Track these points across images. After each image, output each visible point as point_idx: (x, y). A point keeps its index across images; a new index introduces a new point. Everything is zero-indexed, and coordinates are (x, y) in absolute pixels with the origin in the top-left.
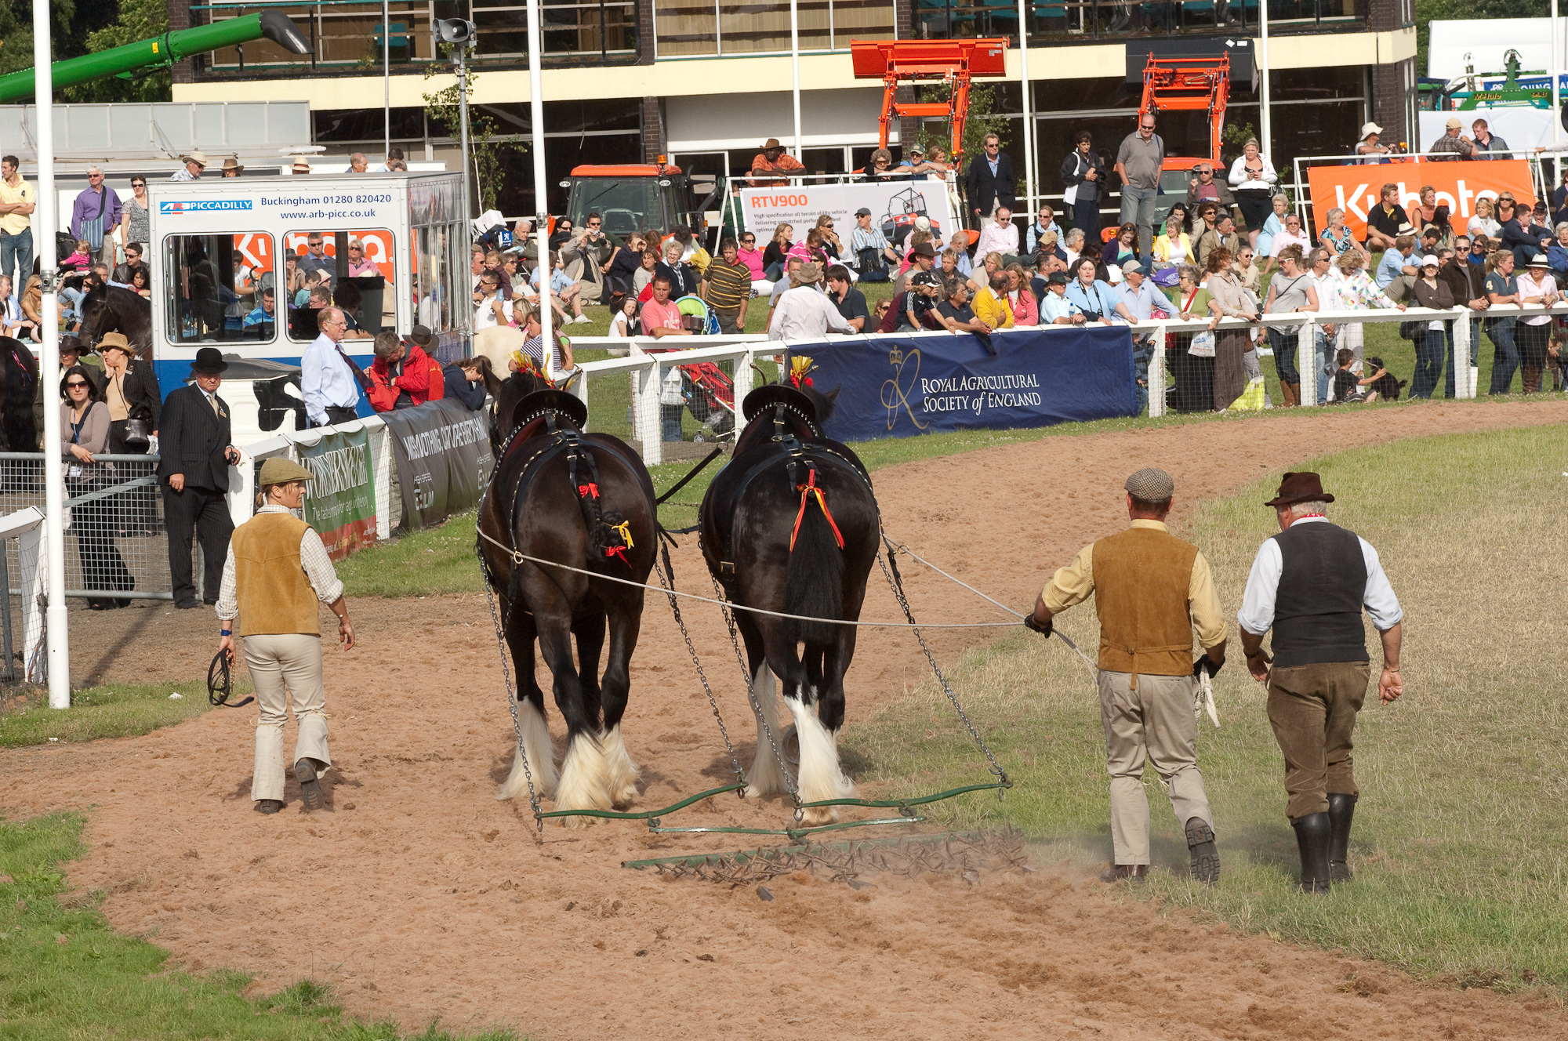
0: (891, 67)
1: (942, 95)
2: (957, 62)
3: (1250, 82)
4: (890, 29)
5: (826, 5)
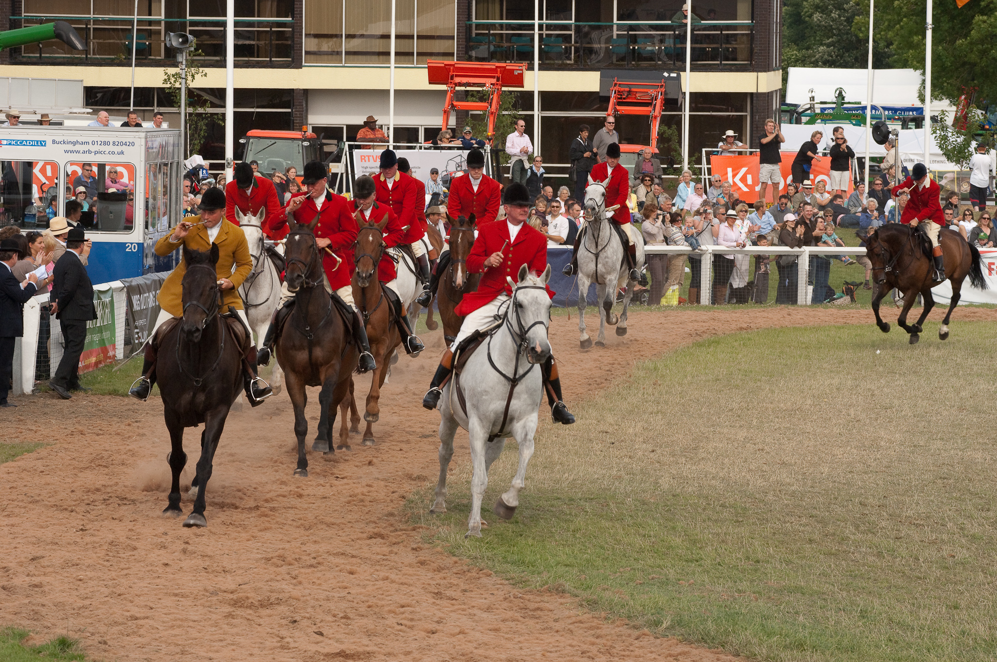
0: (452, 79)
1: (482, 97)
2: (494, 77)
3: (677, 100)
4: (452, 54)
5: (412, 37)
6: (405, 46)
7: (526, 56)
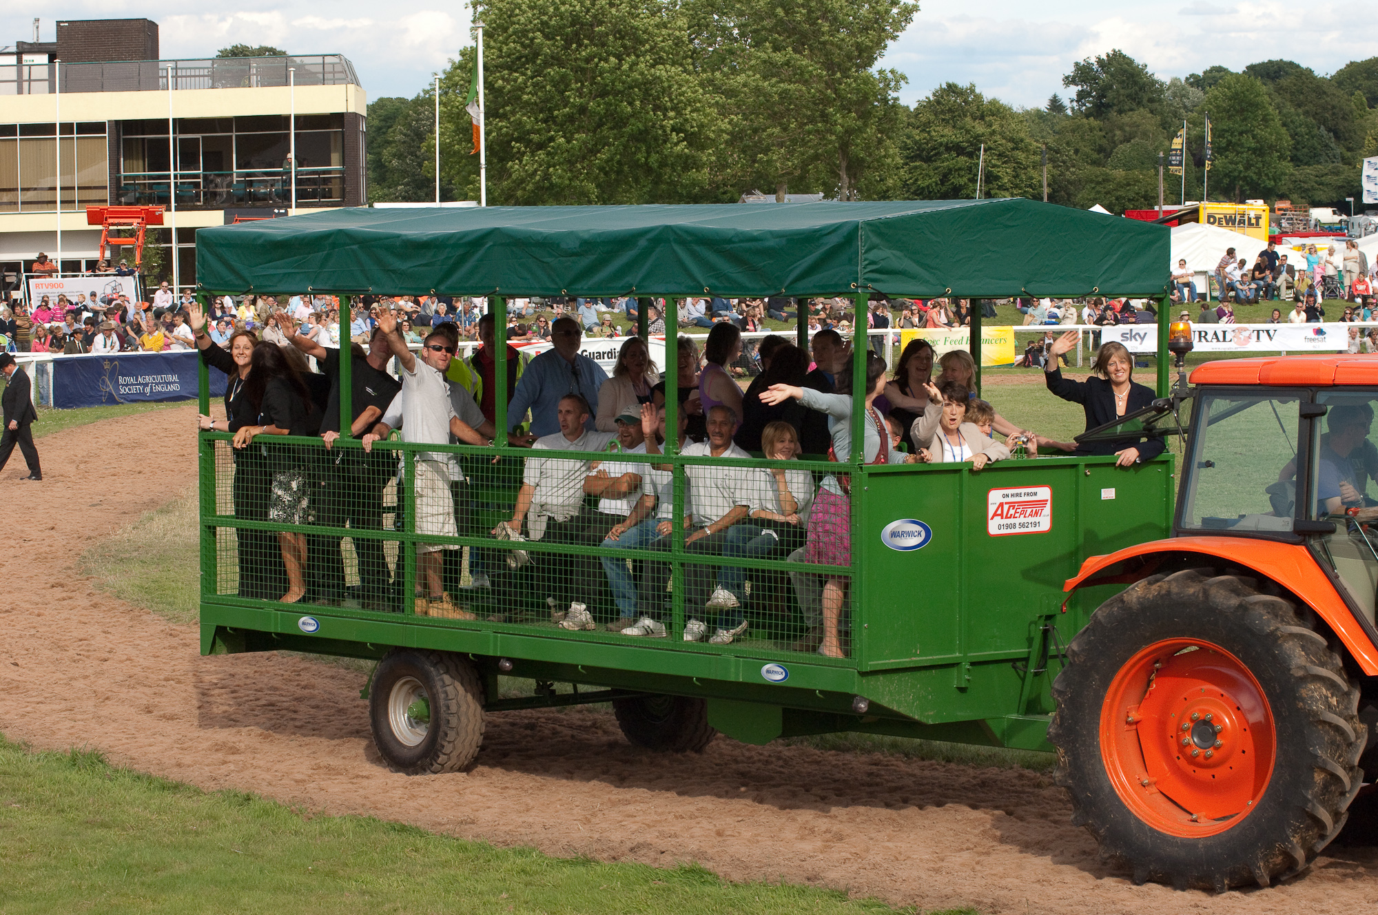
0: (106, 220)
1: (132, 234)
2: (139, 218)
4: (106, 201)
5: (74, 188)
6: (68, 195)
7: (165, 200)
